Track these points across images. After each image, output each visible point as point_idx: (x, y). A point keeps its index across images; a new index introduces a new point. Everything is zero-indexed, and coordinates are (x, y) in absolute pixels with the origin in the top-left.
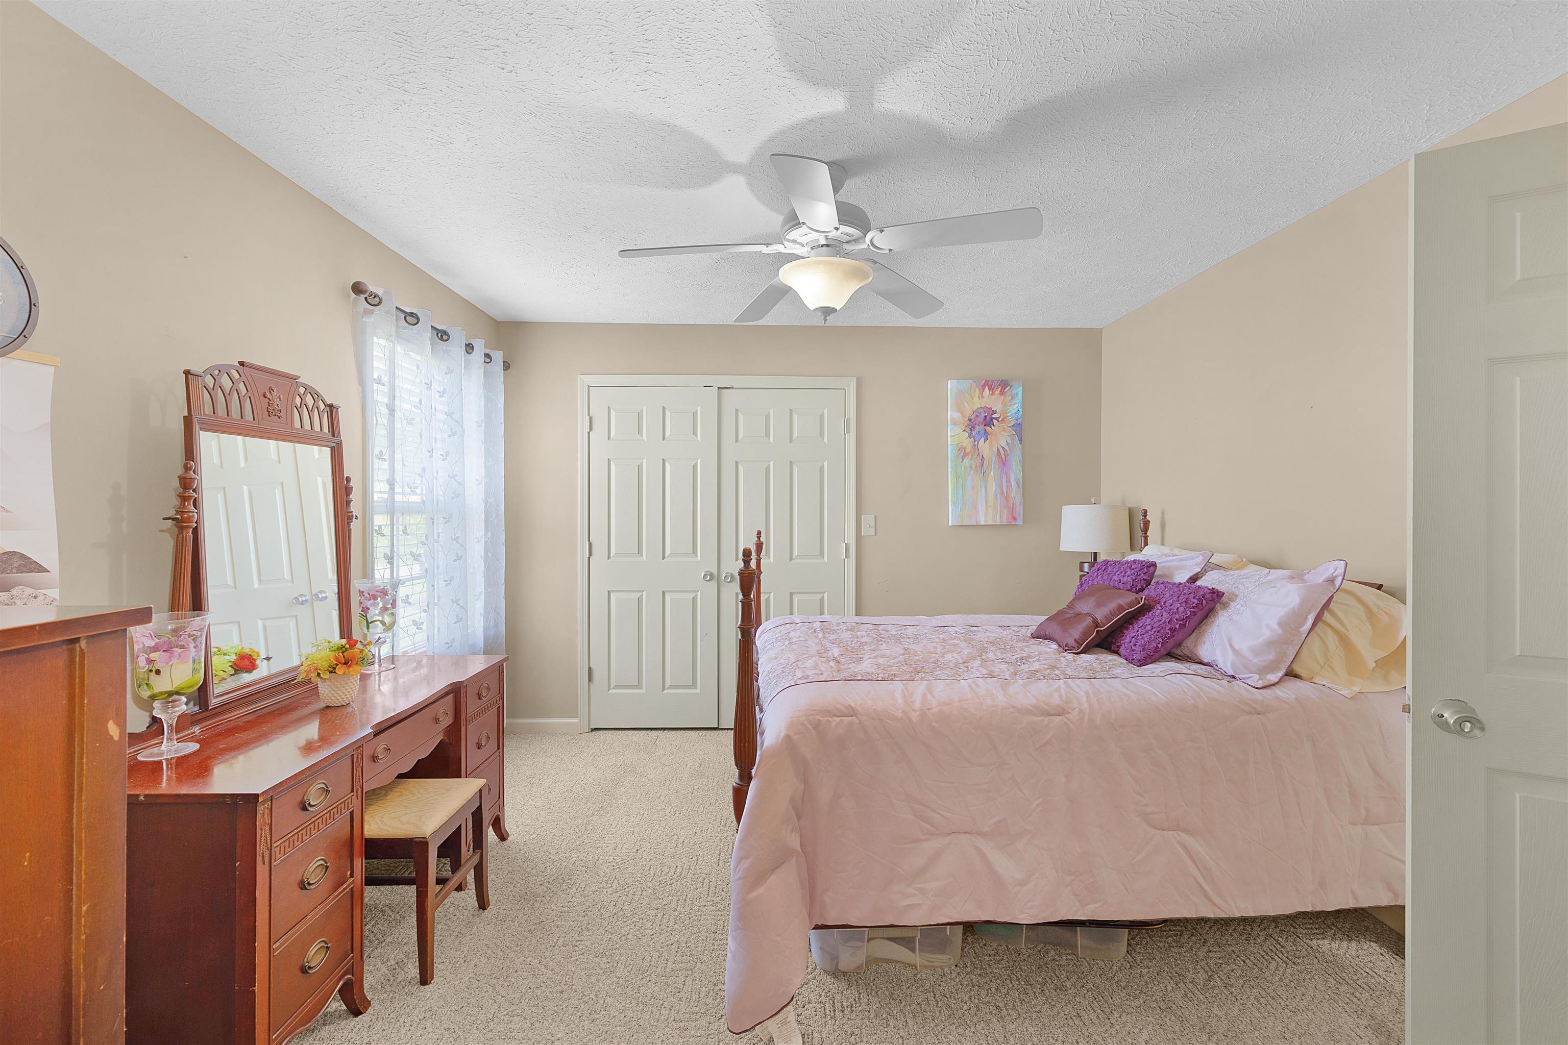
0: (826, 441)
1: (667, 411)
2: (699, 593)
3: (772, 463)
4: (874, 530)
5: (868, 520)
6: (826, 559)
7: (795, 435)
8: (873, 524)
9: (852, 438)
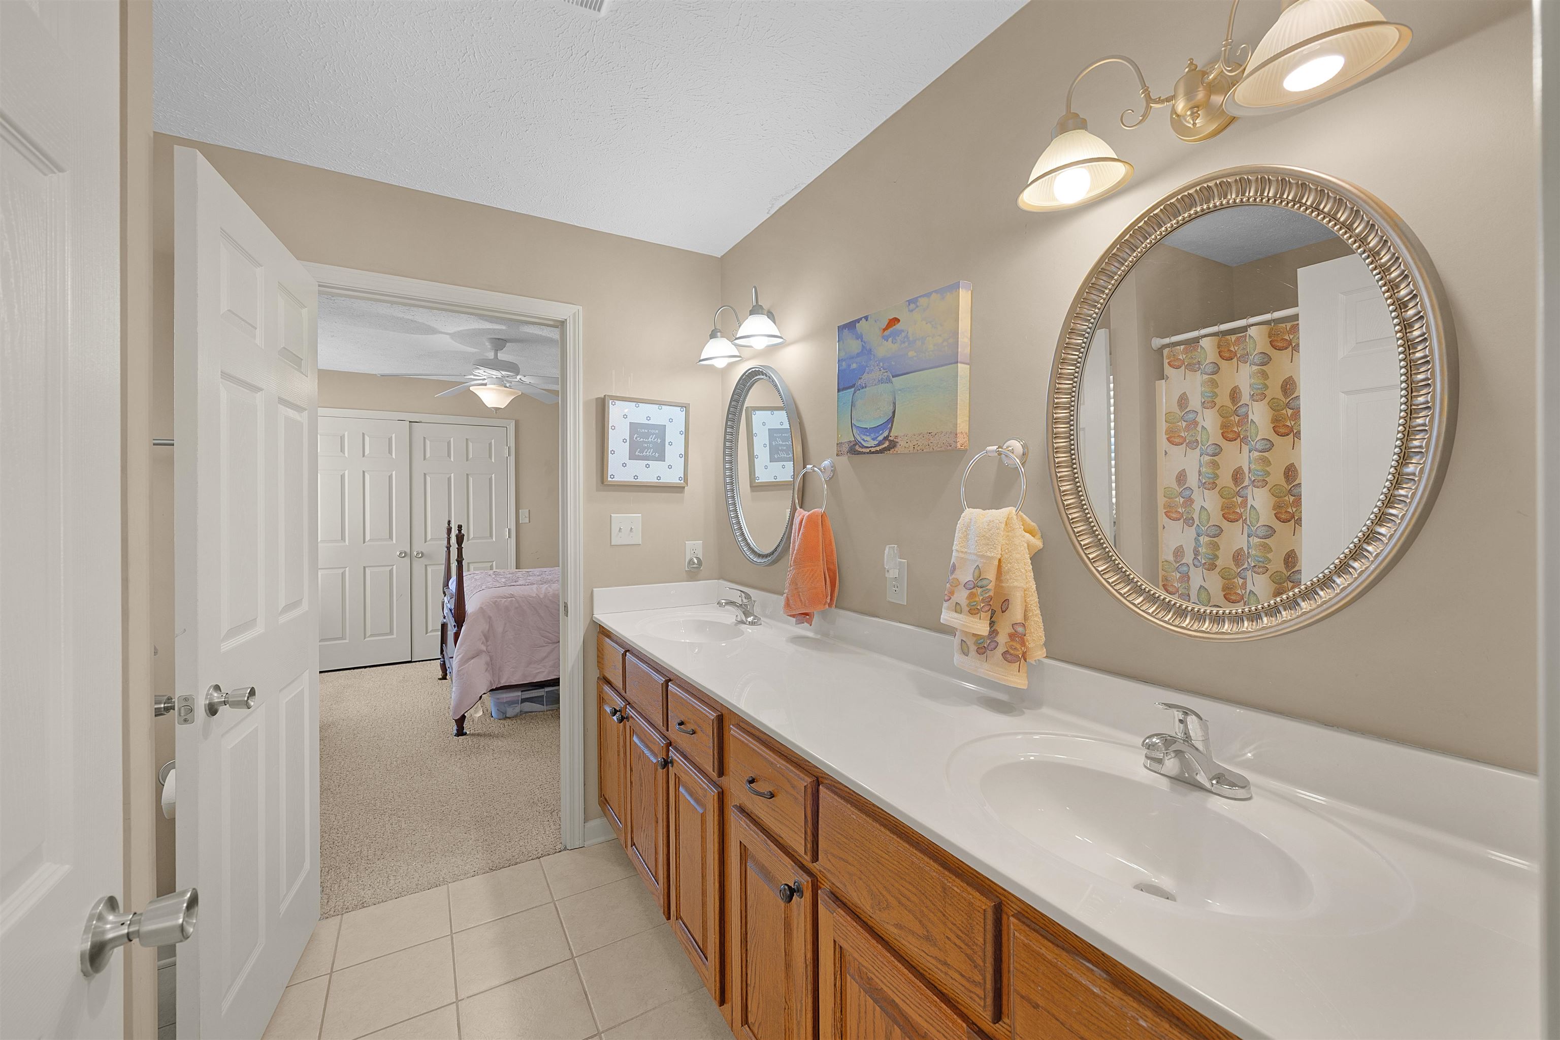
0: (493, 461)
1: (366, 436)
2: (395, 567)
3: (452, 475)
4: (528, 519)
5: (524, 513)
6: (494, 539)
7: (471, 456)
8: (527, 516)
9: (512, 458)
